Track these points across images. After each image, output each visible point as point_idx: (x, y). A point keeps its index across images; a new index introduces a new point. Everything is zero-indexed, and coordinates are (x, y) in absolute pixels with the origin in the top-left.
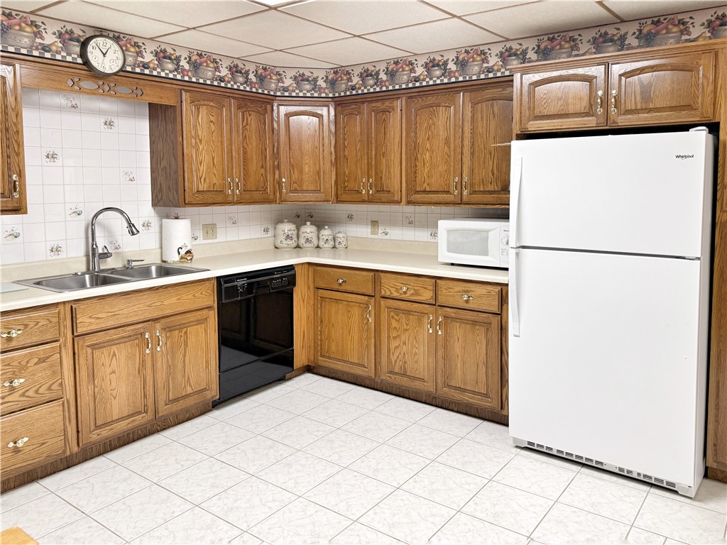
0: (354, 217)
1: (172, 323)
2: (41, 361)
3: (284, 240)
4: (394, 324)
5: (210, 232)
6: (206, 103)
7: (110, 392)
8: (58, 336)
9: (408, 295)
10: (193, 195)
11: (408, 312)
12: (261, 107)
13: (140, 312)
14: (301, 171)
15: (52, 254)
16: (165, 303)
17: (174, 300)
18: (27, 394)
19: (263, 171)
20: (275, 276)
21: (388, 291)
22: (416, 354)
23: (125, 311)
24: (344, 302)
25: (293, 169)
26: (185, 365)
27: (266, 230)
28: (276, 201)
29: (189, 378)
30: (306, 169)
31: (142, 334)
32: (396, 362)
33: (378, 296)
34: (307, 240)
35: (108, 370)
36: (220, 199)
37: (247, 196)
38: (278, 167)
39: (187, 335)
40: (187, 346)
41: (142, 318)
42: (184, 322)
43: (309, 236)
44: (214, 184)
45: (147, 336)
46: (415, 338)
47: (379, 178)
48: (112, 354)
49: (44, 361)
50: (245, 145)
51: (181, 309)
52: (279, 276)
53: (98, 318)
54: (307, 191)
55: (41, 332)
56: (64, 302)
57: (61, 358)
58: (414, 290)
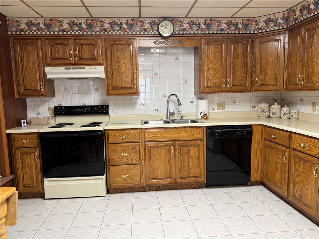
0: (304, 100)
1: (184, 144)
2: (133, 148)
3: (261, 112)
4: (297, 167)
5: (221, 106)
6: (214, 43)
7: (157, 166)
8: (138, 140)
9: (305, 150)
10: (205, 88)
11: (305, 161)
12: (245, 41)
13: (169, 137)
14: (266, 74)
15: (155, 112)
16: (180, 134)
17: (184, 134)
18: (128, 159)
19: (244, 75)
20: (238, 130)
21: (295, 145)
22: (307, 189)
23: (163, 135)
24: (276, 149)
25: (262, 73)
26: (188, 163)
27: (254, 107)
28: (252, 91)
29: (190, 170)
30: (269, 72)
31: (170, 146)
32: (297, 191)
33: (291, 148)
34: (274, 113)
35: (156, 158)
36: (218, 89)
37: (234, 88)
38: (254, 72)
39: (190, 150)
40: (190, 155)
41: (170, 139)
42: (188, 144)
43: (274, 111)
44: (216, 82)
45: (172, 147)
46: (308, 179)
47: (308, 74)
48: (158, 152)
49: (134, 149)
50: (234, 62)
51: (187, 138)
52: (241, 129)
53: (153, 136)
54: (269, 85)
55: (133, 138)
56: (142, 128)
57: (140, 149)
58: (309, 147)
